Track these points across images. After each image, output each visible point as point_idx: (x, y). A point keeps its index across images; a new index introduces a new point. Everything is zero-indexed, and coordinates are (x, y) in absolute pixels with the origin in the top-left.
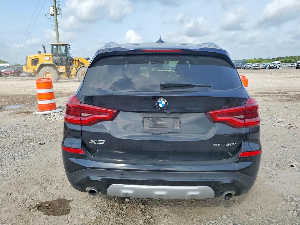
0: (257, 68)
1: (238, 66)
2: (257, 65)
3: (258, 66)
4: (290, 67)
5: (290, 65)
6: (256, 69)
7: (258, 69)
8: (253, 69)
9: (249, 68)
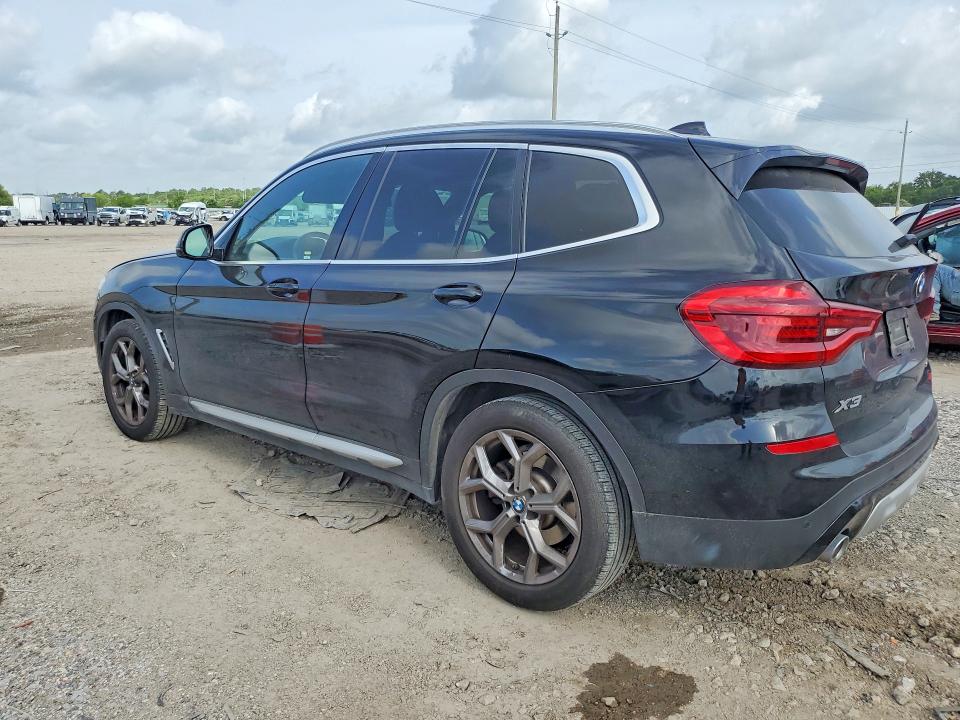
0: (143, 221)
1: (75, 216)
2: (140, 213)
3: (144, 217)
4: (220, 219)
5: (220, 215)
6: (137, 224)
7: (146, 225)
8: (129, 225)
9: (117, 223)
